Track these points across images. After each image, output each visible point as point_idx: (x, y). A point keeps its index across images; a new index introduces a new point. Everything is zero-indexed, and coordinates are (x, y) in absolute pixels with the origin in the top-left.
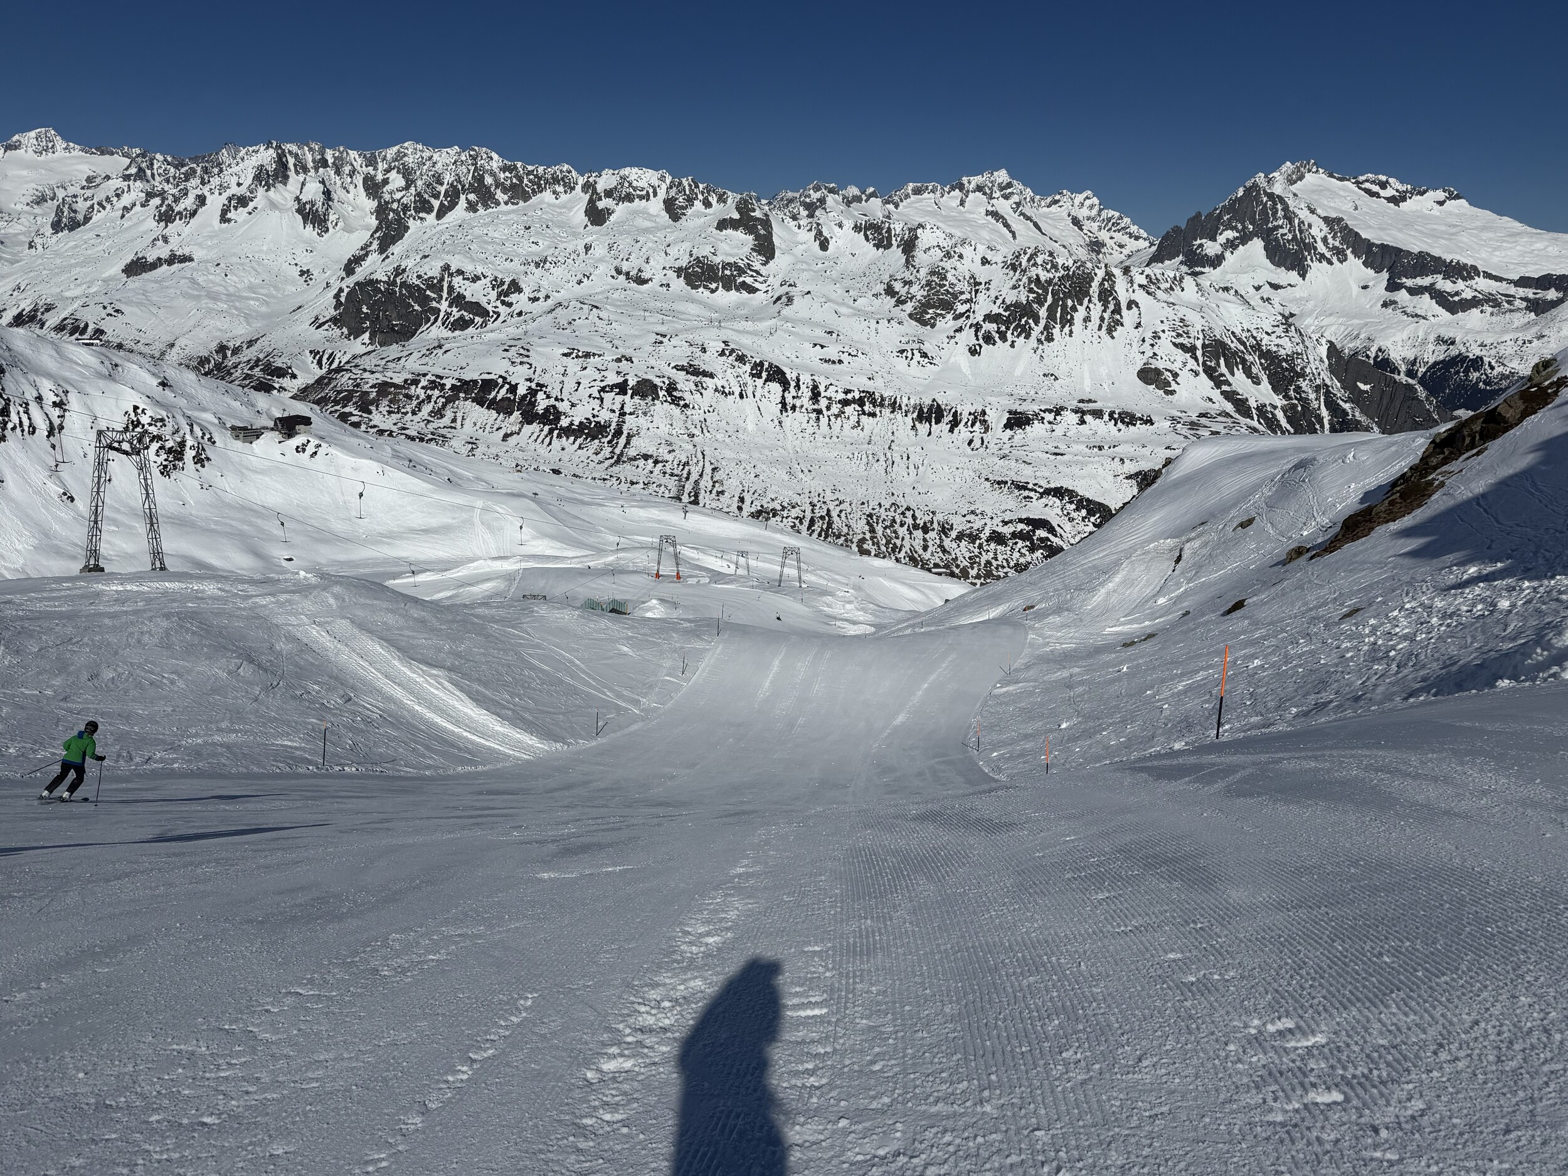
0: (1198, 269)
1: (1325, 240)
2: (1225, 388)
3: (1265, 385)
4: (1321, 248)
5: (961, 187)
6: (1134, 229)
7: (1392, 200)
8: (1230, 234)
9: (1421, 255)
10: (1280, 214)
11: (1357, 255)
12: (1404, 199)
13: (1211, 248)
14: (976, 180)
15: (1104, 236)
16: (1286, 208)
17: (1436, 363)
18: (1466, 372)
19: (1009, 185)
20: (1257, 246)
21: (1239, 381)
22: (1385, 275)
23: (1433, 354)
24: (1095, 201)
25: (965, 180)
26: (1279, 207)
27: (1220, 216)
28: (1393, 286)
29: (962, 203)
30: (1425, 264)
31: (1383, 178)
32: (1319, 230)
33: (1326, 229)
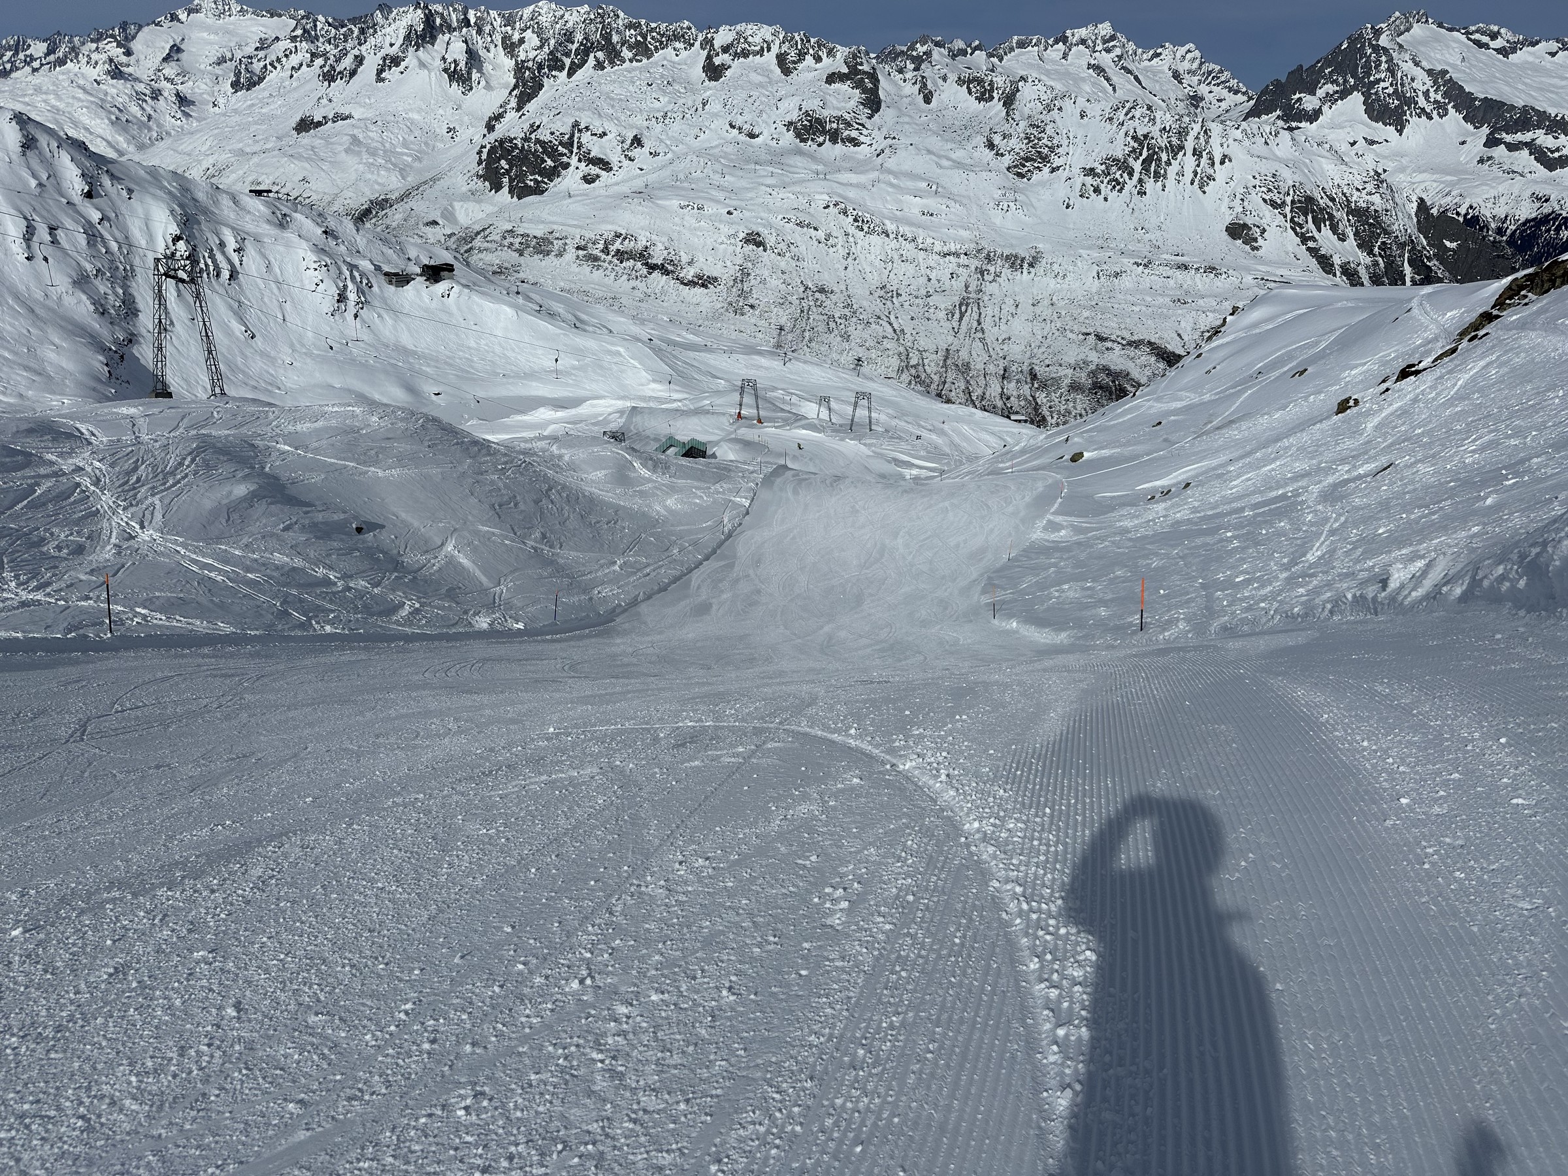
0: (1294, 124)
1: (1426, 94)
2: (1311, 244)
3: (1351, 242)
4: (1422, 102)
5: (1064, 39)
6: (1233, 83)
7: (1500, 51)
8: (1330, 88)
9: (1525, 110)
10: (1384, 66)
11: (1458, 111)
12: (1514, 50)
13: (1309, 102)
14: (1082, 32)
15: (1203, 89)
16: (1390, 60)
17: (1527, 221)
18: (1558, 229)
19: (1113, 38)
21: (1325, 239)
22: (1485, 130)
23: (1527, 211)
24: (1197, 54)
25: (1069, 33)
26: (1384, 59)
27: (1322, 69)
28: (1491, 142)
29: (1065, 56)
30: (1527, 119)
31: (1496, 28)
32: (1422, 82)
33: (1430, 83)
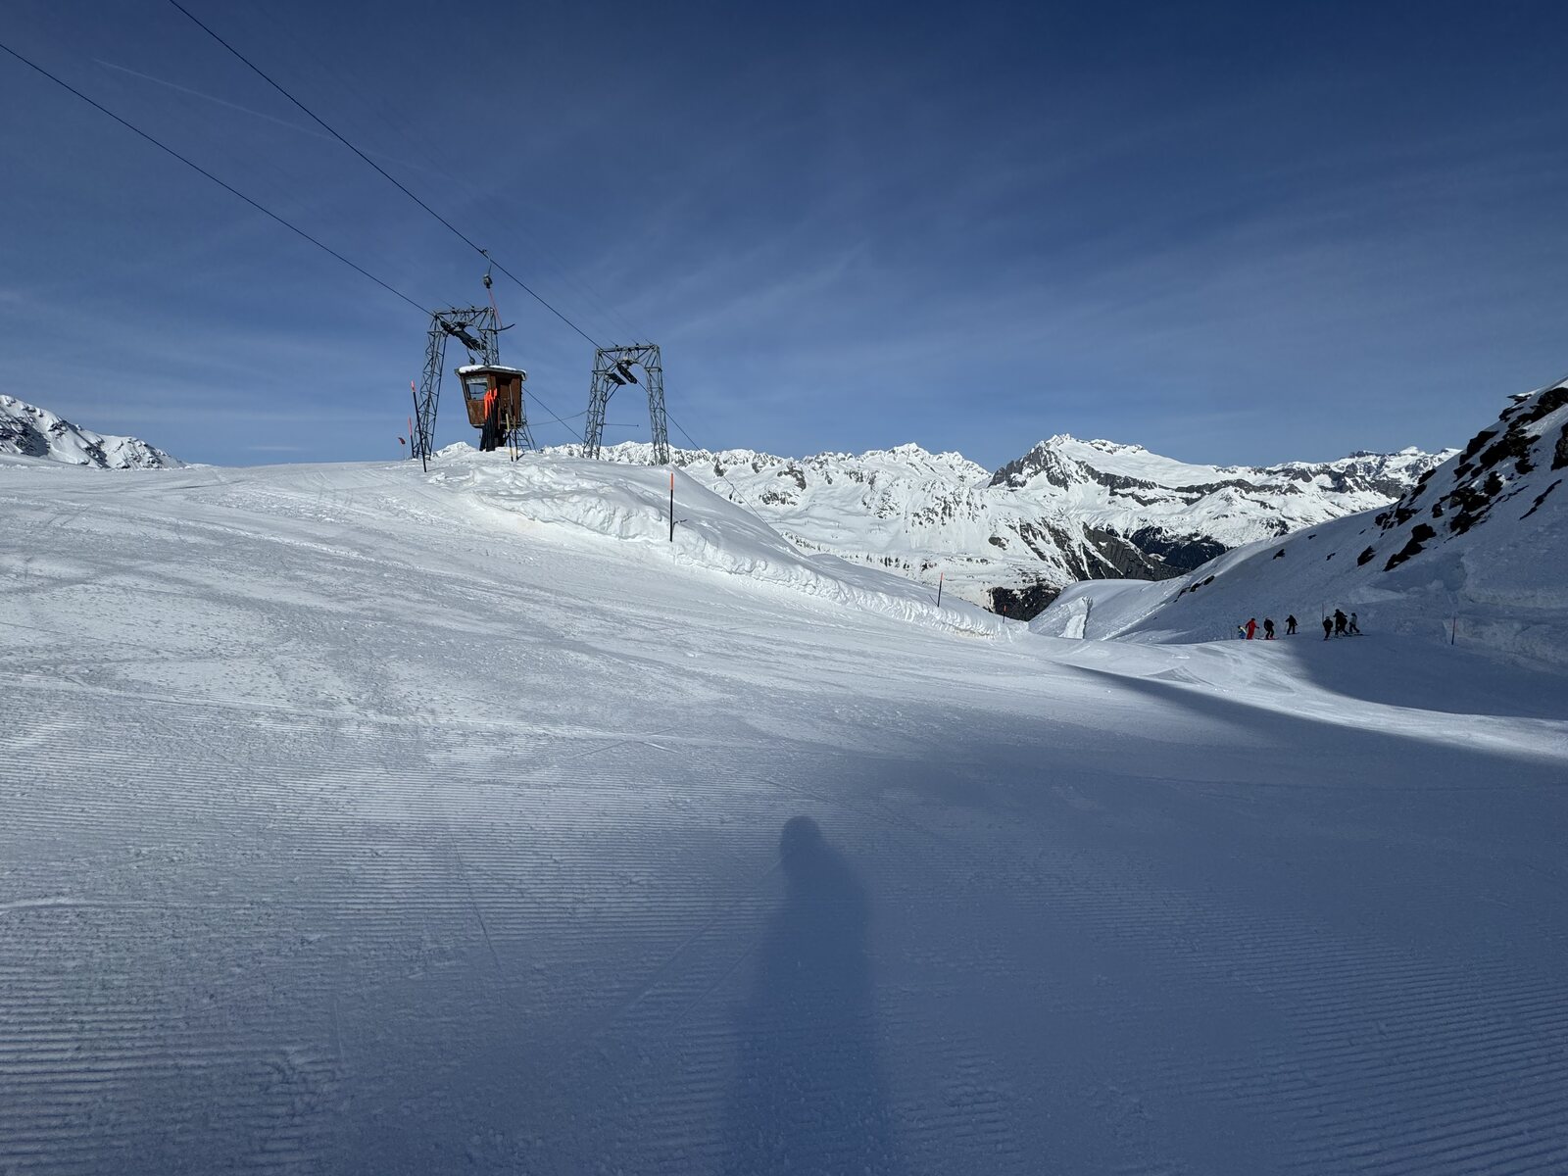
0: (1014, 488)
1: (1077, 472)
2: (1033, 546)
3: (1053, 545)
4: (1075, 476)
5: (894, 452)
6: (980, 469)
7: (1110, 451)
8: (1030, 471)
9: (1126, 479)
10: (1054, 460)
11: (1093, 478)
12: (1115, 451)
13: (1020, 478)
14: (901, 449)
15: (965, 473)
16: (1056, 457)
17: (1138, 531)
18: (1154, 535)
19: (917, 450)
20: (1043, 474)
21: (1039, 543)
22: (1108, 487)
23: (1136, 527)
24: (961, 457)
25: (895, 448)
26: (1053, 457)
27: (1023, 462)
28: (1113, 494)
29: (895, 459)
30: (1128, 483)
31: (1104, 441)
32: (1074, 467)
33: (1077, 466)
